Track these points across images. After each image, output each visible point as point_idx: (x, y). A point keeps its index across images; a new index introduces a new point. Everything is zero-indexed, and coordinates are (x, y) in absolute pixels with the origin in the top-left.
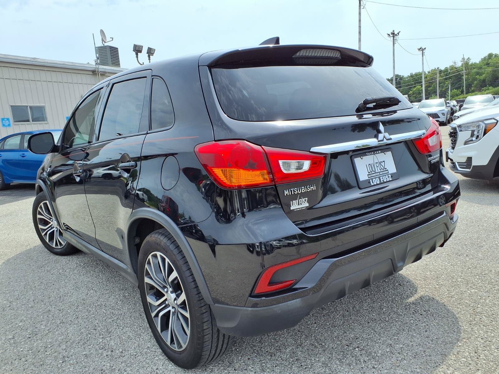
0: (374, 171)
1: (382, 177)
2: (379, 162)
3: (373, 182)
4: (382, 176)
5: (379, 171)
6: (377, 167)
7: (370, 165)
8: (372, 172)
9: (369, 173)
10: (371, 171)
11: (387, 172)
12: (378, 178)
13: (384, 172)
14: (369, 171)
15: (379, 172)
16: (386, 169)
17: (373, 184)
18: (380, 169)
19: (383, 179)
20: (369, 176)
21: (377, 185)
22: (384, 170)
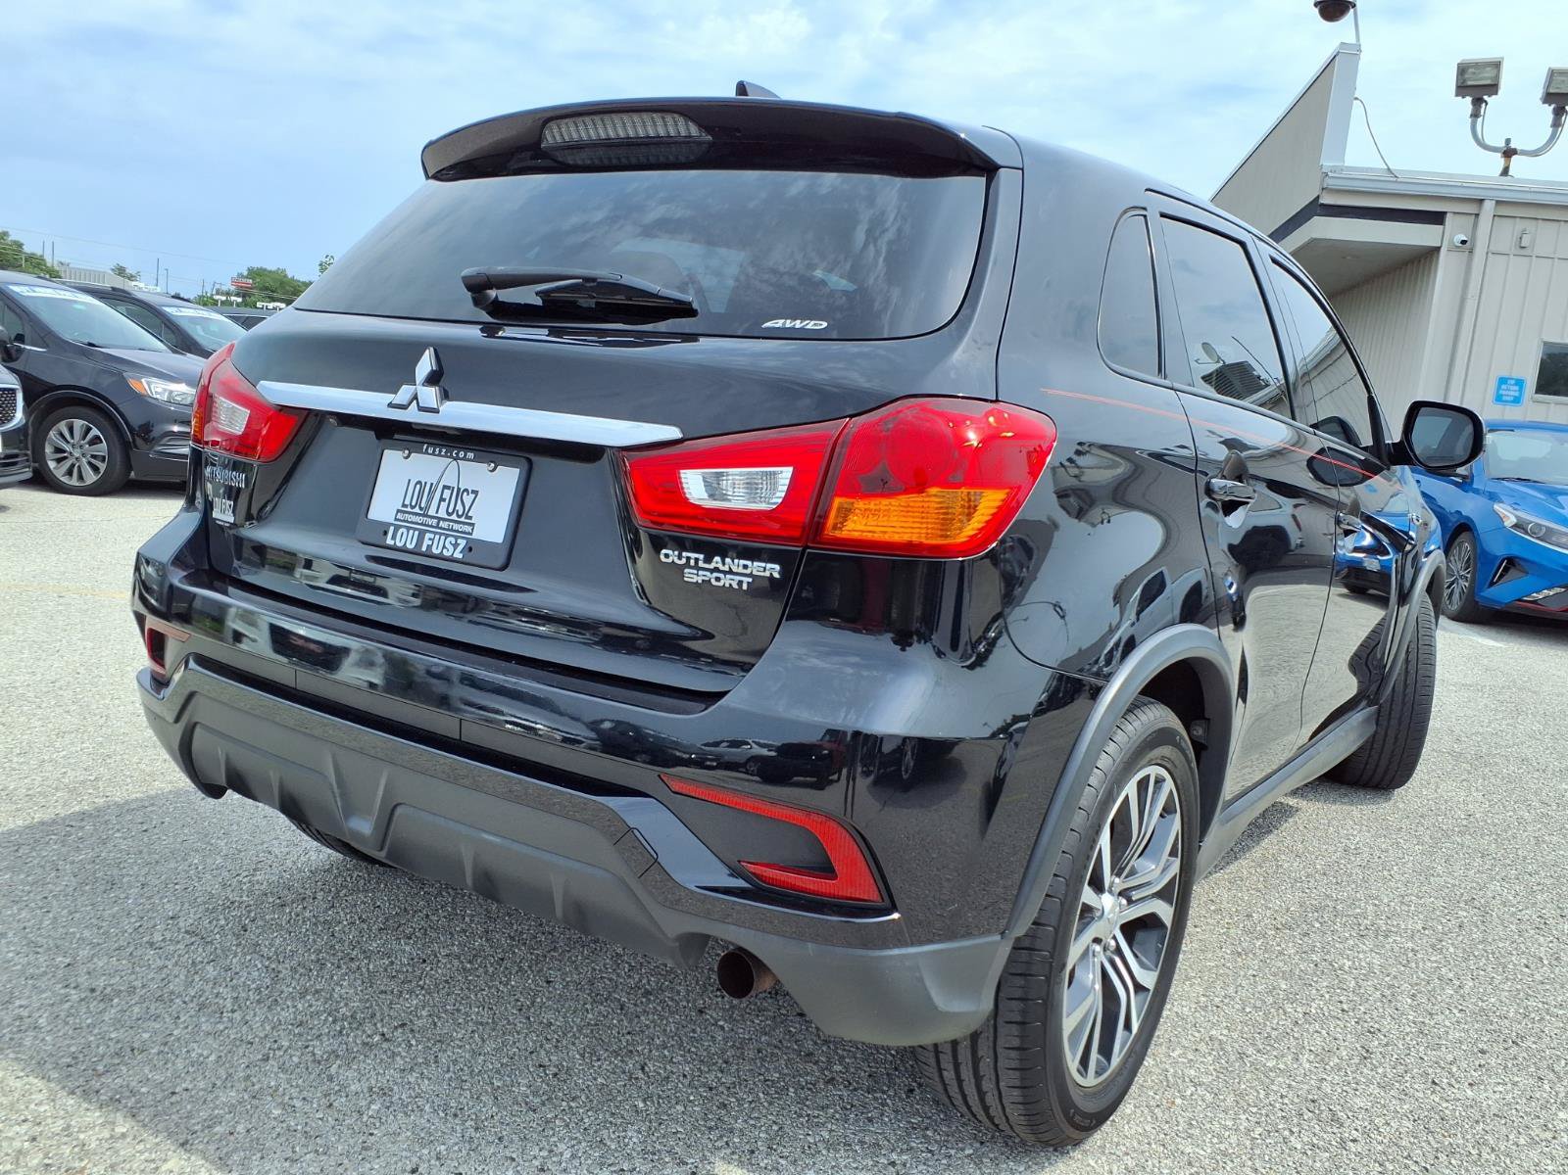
0: (421, 509)
1: (432, 536)
2: (459, 489)
3: (394, 537)
4: (435, 533)
5: (442, 514)
6: (442, 499)
7: (418, 486)
8: (413, 507)
9: (404, 505)
10: (413, 504)
11: (469, 529)
12: (417, 533)
13: (456, 527)
14: (407, 502)
15: (440, 519)
16: (471, 518)
17: (392, 543)
18: (450, 510)
19: (430, 543)
20: (399, 516)
21: (404, 550)
22: (463, 519)
